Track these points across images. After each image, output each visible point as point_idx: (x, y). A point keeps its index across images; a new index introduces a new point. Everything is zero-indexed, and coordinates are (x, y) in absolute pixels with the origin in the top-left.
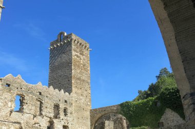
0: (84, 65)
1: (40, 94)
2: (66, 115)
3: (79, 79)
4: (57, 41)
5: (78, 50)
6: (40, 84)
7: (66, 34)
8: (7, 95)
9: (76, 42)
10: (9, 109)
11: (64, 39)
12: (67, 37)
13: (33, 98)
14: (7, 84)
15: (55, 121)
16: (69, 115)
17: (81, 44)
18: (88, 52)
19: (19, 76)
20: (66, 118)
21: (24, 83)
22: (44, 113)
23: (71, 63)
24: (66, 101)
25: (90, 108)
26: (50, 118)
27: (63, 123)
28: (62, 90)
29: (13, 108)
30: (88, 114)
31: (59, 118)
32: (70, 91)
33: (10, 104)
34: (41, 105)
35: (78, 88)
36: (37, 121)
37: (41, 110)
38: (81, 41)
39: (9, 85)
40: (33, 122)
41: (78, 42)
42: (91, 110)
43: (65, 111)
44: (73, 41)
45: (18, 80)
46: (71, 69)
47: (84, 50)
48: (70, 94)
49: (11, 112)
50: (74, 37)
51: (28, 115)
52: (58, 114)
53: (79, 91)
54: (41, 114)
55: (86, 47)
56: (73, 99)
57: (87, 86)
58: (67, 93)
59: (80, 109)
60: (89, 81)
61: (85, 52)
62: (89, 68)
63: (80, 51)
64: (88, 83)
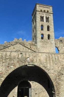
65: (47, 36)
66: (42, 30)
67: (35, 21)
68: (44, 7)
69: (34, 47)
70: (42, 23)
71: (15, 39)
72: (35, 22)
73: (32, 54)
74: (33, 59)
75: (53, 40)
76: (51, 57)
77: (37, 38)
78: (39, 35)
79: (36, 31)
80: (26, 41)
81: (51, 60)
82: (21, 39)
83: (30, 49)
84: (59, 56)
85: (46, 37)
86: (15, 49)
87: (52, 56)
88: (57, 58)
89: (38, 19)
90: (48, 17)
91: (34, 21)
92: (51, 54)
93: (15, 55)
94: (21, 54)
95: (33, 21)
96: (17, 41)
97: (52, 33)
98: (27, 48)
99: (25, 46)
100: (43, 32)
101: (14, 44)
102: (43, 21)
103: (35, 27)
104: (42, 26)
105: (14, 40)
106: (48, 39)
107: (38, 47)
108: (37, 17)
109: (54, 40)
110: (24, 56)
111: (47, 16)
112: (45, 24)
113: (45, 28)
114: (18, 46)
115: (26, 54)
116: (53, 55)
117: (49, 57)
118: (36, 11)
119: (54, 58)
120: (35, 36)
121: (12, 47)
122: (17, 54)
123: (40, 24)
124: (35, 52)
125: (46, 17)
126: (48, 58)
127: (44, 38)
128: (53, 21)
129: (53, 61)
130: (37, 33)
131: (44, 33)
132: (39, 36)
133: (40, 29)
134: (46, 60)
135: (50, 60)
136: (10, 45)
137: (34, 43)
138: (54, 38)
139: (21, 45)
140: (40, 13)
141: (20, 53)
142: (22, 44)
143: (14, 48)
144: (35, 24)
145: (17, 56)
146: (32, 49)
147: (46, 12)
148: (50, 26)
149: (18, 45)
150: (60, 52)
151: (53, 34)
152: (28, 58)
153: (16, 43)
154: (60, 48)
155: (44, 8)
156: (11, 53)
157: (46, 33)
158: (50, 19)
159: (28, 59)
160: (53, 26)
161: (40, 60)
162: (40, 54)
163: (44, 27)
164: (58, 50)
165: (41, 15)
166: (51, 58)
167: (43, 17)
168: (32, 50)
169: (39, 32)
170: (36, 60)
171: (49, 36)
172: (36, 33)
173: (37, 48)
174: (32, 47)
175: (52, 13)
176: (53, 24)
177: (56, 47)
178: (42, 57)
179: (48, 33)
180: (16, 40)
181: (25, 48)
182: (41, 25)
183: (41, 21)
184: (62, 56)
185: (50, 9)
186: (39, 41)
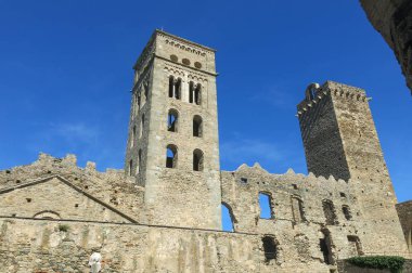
0: (363, 128)
1: (295, 186)
2: (348, 217)
3: (359, 153)
4: (307, 101)
5: (346, 106)
6: (290, 171)
7: (317, 86)
8: (246, 195)
9: (338, 93)
10: (253, 216)
11: (316, 94)
12: (321, 90)
13: (284, 196)
14: (243, 179)
15: (331, 229)
16: (354, 217)
17: (348, 94)
18: (366, 105)
19: (257, 165)
20: (350, 222)
21: (267, 173)
22: (308, 218)
23: (338, 130)
24: (342, 195)
25: (394, 201)
26: (322, 225)
27: (346, 232)
28: (332, 177)
29: (258, 213)
30: (393, 212)
31: (338, 223)
32: (346, 177)
33: (252, 207)
34: (300, 205)
35: (361, 170)
36: (301, 231)
37: (302, 213)
38: (346, 89)
39: (245, 180)
40: (293, 233)
41: (342, 92)
42: (396, 205)
43: (345, 210)
44: (332, 93)
45: (258, 171)
46: (340, 140)
47: (357, 103)
48: (346, 181)
49: (257, 219)
50: (332, 86)
51: (282, 222)
52: (334, 216)
53: (365, 174)
54: (304, 220)
55: (359, 96)
56: (356, 188)
57: (378, 164)
58: (342, 181)
59: (374, 205)
60: (381, 154)
61: (360, 105)
62: (374, 132)
63: (349, 106)
64: (378, 157)
65: (191, 157)
66: (172, 128)
67: (146, 94)
68: (187, 47)
69: (131, 198)
70: (172, 104)
71: (43, 155)
72: (143, 97)
73: (116, 233)
74: (119, 258)
75: (212, 176)
76: (201, 248)
77: (149, 162)
78: (158, 148)
79: (147, 131)
80: (95, 172)
81: (201, 261)
82: (70, 159)
83: (113, 206)
84: (233, 242)
85: (185, 158)
86: (32, 205)
87: (206, 242)
88: (225, 251)
89: (160, 86)
90: (199, 86)
91: (143, 92)
92: (203, 233)
93: (31, 234)
94: (63, 229)
95: (136, 89)
96: (49, 167)
97: (210, 144)
98: (95, 200)
99: (90, 191)
100: (173, 138)
101: (31, 180)
102: (178, 97)
103: (144, 117)
104: (173, 114)
105: (36, 164)
106: (196, 168)
107: (150, 200)
108: (155, 77)
109: (216, 173)
110: (78, 241)
111: (196, 83)
112: (184, 108)
113: (186, 124)
114: (53, 190)
115: (86, 233)
116: (210, 239)
117: (195, 249)
118: (155, 56)
119: (215, 252)
120: (140, 152)
121: (18, 195)
122: (40, 230)
123: (165, 106)
124: (134, 222)
125: (191, 84)
126: (188, 254)
127: (179, 163)
128: (216, 103)
129: (208, 265)
130: (150, 140)
131: (178, 143)
132: (158, 153)
133: (166, 125)
134: (180, 262)
135: (197, 263)
136: (11, 185)
137: (130, 181)
138: (218, 167)
139: (70, 185)
140: (169, 68)
141: (55, 225)
142: (75, 183)
143: (29, 200)
144: (143, 103)
145: (39, 242)
146: (118, 208)
147: (192, 65)
148: (204, 120)
149: (54, 188)
150: (240, 226)
151: (215, 149)
152: (95, 250)
153: (46, 177)
154: (239, 208)
155: (184, 51)
156: (9, 226)
157: (186, 143)
158: (204, 93)
159: (96, 256)
160: (217, 120)
161: (151, 260)
162: (155, 234)
163: (180, 119)
164: (234, 219)
165: (171, 73)
166: (201, 255)
167: (179, 81)
168: (118, 213)
169: (158, 138)
170: (135, 262)
171: (198, 157)
172: (145, 140)
173: (142, 206)
174: (118, 200)
175: (214, 73)
176: (214, 112)
177: (223, 203)
178: (161, 247)
179: (195, 143)
180: (44, 162)
181: (85, 202)
182: (167, 111)
183: (171, 95)
184: (247, 243)
185: (208, 60)
186: (154, 172)
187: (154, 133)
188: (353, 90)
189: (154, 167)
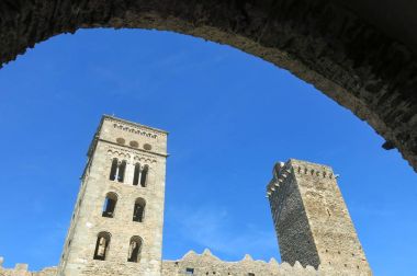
0: (332, 207)
3: (328, 234)
4: (274, 180)
5: (311, 183)
6: (248, 258)
7: (282, 164)
9: (302, 171)
11: (282, 173)
12: (285, 168)
14: (188, 270)
17: (312, 171)
18: (334, 182)
19: (207, 251)
21: (218, 261)
23: (304, 209)
28: (297, 262)
32: (315, 263)
35: (333, 254)
38: (310, 166)
39: (192, 270)
41: (306, 170)
44: (295, 171)
45: (207, 259)
46: (307, 220)
47: (324, 180)
48: (316, 268)
50: (295, 163)
53: (338, 259)
55: (324, 174)
57: (354, 246)
58: (310, 268)
61: (327, 183)
62: (345, 210)
63: (315, 183)
64: (352, 238)
65: (127, 246)
68: (136, 129)
70: (112, 187)
75: (151, 267)
78: (86, 237)
85: (120, 248)
89: (100, 169)
90: (146, 168)
97: (152, 231)
100: (108, 225)
102: (121, 180)
109: (156, 263)
111: (142, 164)
112: (125, 190)
113: (125, 208)
118: (99, 139)
123: (102, 190)
125: (137, 166)
127: (110, 254)
128: (164, 184)
130: (78, 228)
131: (113, 230)
132: (85, 240)
133: (101, 210)
140: (114, 150)
147: (141, 147)
148: (148, 203)
155: (133, 134)
157: (123, 230)
158: (151, 175)
160: (163, 203)
163: (119, 203)
165: (116, 156)
167: (124, 163)
169: (89, 225)
175: (164, 154)
176: (161, 194)
182: (104, 194)
183: (112, 178)
185: (160, 142)
186: (77, 266)
187: (84, 219)
188: (317, 167)
189: (78, 260)
